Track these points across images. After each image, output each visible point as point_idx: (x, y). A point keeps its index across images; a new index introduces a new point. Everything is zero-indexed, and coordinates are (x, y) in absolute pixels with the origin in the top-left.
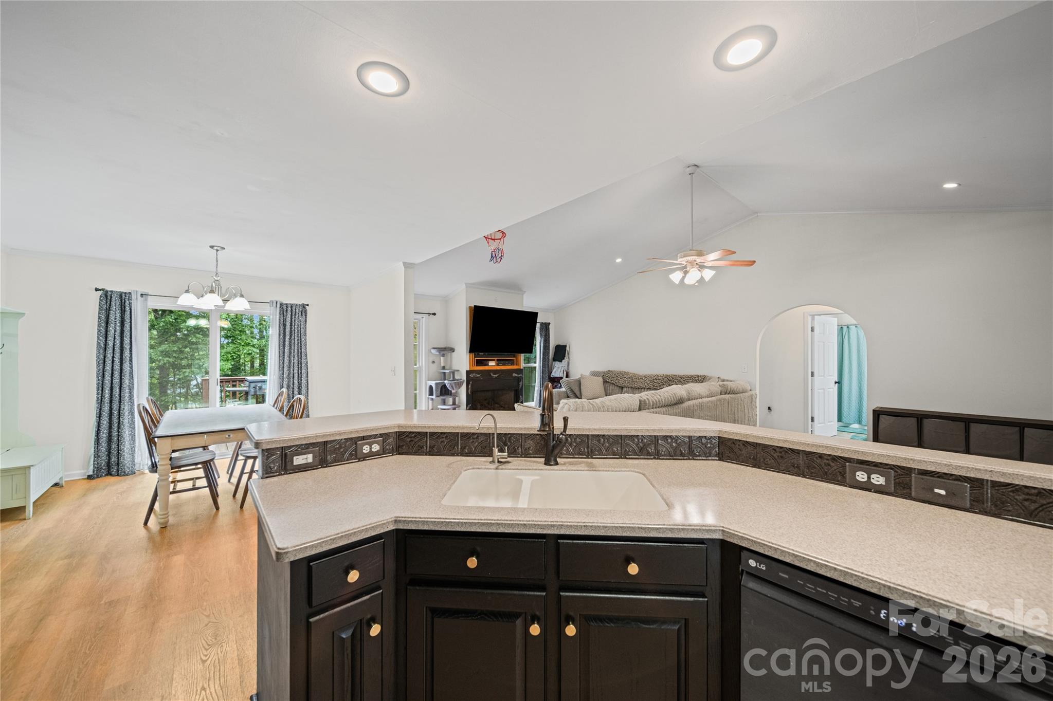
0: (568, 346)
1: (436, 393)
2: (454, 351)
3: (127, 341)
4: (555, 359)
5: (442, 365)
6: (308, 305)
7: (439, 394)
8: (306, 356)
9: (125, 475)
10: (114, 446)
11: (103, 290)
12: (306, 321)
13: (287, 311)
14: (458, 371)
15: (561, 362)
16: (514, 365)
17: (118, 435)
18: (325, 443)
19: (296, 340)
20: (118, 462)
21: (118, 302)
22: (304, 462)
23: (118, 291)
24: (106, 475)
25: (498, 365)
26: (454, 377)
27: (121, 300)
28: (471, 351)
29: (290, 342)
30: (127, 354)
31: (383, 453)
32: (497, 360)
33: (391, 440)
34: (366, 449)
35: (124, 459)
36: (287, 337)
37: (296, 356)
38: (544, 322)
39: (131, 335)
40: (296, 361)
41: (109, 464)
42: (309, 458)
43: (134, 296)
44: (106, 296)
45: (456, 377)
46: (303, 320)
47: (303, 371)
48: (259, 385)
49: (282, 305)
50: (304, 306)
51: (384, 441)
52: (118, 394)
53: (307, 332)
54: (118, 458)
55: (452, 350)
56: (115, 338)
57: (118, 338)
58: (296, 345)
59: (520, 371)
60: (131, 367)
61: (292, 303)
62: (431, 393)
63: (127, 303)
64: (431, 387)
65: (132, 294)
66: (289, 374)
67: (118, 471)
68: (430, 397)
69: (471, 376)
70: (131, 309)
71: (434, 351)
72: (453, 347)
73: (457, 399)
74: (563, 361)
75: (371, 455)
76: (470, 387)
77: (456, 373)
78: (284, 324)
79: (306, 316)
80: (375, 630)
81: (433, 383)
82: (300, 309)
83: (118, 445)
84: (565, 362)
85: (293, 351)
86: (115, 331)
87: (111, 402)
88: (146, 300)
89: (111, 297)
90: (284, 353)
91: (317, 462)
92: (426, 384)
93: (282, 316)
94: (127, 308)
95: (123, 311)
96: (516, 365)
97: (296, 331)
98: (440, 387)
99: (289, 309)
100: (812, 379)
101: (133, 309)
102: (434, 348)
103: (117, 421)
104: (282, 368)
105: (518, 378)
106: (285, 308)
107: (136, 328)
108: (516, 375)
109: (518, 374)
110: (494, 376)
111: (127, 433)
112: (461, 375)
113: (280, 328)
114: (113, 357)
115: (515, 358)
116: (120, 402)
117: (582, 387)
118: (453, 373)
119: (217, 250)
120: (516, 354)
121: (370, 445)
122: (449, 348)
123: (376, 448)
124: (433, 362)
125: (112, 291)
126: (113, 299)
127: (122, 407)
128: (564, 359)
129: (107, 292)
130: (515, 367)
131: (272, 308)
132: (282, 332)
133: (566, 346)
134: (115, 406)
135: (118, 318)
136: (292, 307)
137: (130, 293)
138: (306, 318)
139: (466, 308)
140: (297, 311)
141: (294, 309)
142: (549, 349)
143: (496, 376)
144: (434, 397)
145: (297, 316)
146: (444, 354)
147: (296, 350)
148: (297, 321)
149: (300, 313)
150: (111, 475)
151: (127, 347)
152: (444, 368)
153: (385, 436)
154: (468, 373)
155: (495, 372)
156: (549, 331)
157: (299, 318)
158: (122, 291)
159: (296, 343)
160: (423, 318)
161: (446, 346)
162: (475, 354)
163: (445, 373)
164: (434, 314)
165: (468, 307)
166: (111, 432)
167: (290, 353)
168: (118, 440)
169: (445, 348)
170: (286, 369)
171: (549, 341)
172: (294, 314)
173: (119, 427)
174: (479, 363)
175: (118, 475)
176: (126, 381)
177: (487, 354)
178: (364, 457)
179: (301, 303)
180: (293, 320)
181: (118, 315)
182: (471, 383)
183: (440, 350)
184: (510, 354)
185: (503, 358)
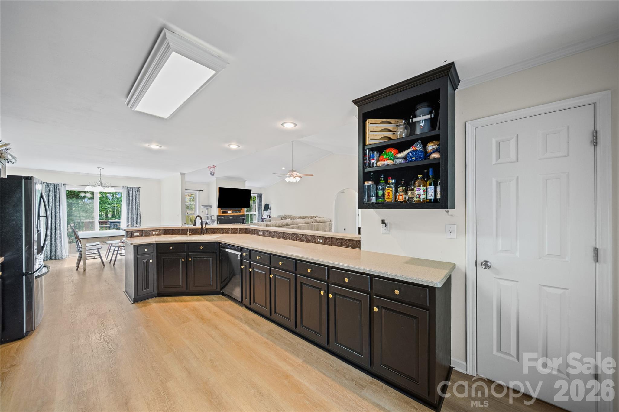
2: (212, 207)
3: (57, 204)
4: (264, 211)
5: (207, 213)
6: (140, 188)
8: (140, 210)
9: (59, 259)
10: (53, 248)
11: (46, 183)
12: (139, 195)
13: (130, 190)
14: (213, 216)
17: (55, 243)
18: (142, 231)
19: (135, 203)
20: (55, 254)
21: (53, 188)
22: (137, 235)
23: (53, 183)
24: (50, 260)
25: (232, 213)
26: (211, 218)
27: (55, 187)
28: (218, 207)
29: (132, 204)
30: (58, 209)
31: (159, 234)
32: (232, 211)
33: (161, 231)
34: (154, 233)
35: (58, 253)
36: (131, 202)
37: (135, 210)
38: (259, 193)
39: (59, 201)
40: (135, 212)
41: (51, 255)
42: (138, 234)
43: (60, 185)
44: (48, 186)
45: (212, 218)
46: (138, 194)
47: (138, 216)
48: (116, 224)
49: (128, 188)
50: (138, 188)
51: (159, 231)
52: (54, 226)
53: (140, 199)
54: (55, 252)
55: (211, 207)
56: (52, 203)
57: (54, 203)
58: (135, 205)
59: (244, 216)
60: (60, 215)
61: (133, 187)
63: (57, 188)
65: (60, 184)
66: (132, 217)
67: (55, 258)
69: (219, 218)
70: (59, 191)
72: (211, 205)
74: (268, 211)
75: (155, 235)
77: (212, 216)
78: (129, 196)
79: (139, 192)
80: (151, 261)
82: (137, 190)
83: (55, 247)
84: (269, 211)
85: (133, 208)
86: (52, 200)
87: (51, 229)
88: (65, 187)
89: (50, 186)
90: (129, 208)
91: (140, 236)
93: (128, 192)
94: (58, 190)
95: (55, 192)
97: (135, 199)
98: (205, 223)
99: (131, 189)
100: (358, 217)
101: (60, 190)
102: (203, 206)
103: (54, 237)
104: (128, 214)
105: (243, 218)
106: (129, 189)
107: (61, 198)
108: (242, 217)
109: (243, 217)
111: (59, 242)
113: (127, 198)
114: (52, 211)
115: (241, 210)
116: (55, 229)
118: (211, 217)
119: (100, 169)
120: (242, 208)
121: (155, 232)
123: (157, 233)
124: (202, 212)
125: (50, 184)
126: (51, 187)
127: (56, 231)
129: (48, 184)
130: (241, 214)
131: (123, 189)
132: (128, 199)
133: (269, 204)
134: (53, 231)
135: (54, 195)
136: (132, 189)
137: (59, 184)
138: (139, 193)
140: (135, 190)
141: (133, 190)
142: (262, 205)
143: (232, 218)
145: (135, 193)
146: (207, 208)
147: (135, 207)
148: (135, 195)
149: (136, 191)
150: (52, 259)
151: (58, 206)
152: (207, 214)
153: (159, 230)
154: (218, 216)
155: (231, 216)
156: (262, 197)
157: (136, 194)
158: (54, 183)
159: (135, 204)
160: (197, 192)
162: (221, 208)
163: (208, 217)
164: (203, 191)
165: (217, 188)
166: (52, 242)
167: (132, 208)
168: (55, 245)
169: (208, 206)
170: (130, 216)
171: (262, 202)
172: (133, 192)
173: (55, 240)
174: (223, 212)
175: (55, 259)
176: (58, 221)
177: (227, 208)
178: (154, 235)
179: (137, 187)
180: (133, 194)
181: (54, 193)
182: (219, 221)
183: (205, 206)
184: (239, 208)
185: (235, 210)
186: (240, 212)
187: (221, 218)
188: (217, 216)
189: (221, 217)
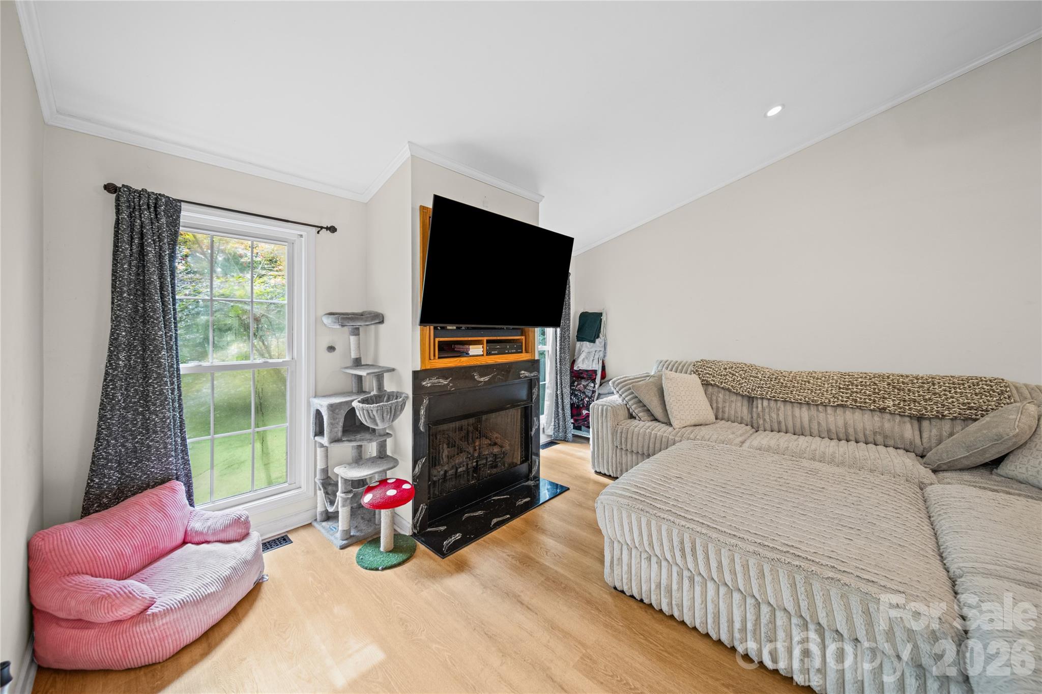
0: (604, 315)
1: (331, 432)
2: (382, 322)
4: (581, 337)
5: (354, 355)
7: (340, 434)
14: (393, 372)
15: (594, 342)
16: (521, 352)
25: (489, 353)
26: (380, 387)
28: (426, 318)
32: (488, 342)
45: (388, 389)
55: (379, 319)
59: (533, 365)
62: (320, 432)
64: (318, 414)
68: (317, 438)
69: (427, 383)
71: (327, 321)
72: (380, 311)
73: (389, 441)
74: (597, 341)
76: (422, 412)
77: (387, 377)
81: (323, 404)
84: (600, 342)
92: (309, 404)
96: (527, 352)
98: (343, 413)
102: (331, 315)
105: (531, 380)
108: (527, 374)
109: (531, 372)
110: (482, 379)
112: (399, 381)
115: (523, 337)
117: (667, 398)
118: (379, 378)
120: (526, 328)
122: (370, 313)
124: (331, 349)
128: (598, 337)
130: (524, 357)
133: (601, 314)
139: (413, 209)
143: (486, 379)
144: (325, 440)
146: (358, 329)
152: (357, 363)
154: (418, 375)
155: (484, 369)
160: (301, 236)
161: (365, 310)
162: (435, 328)
163: (360, 378)
164: (332, 229)
169: (362, 314)
171: (570, 304)
174: (446, 349)
177: (464, 327)
182: (426, 401)
183: (344, 318)
184: (513, 329)
185: (498, 338)
186: (518, 347)
187: (433, 387)
188: (416, 374)
189: (434, 380)
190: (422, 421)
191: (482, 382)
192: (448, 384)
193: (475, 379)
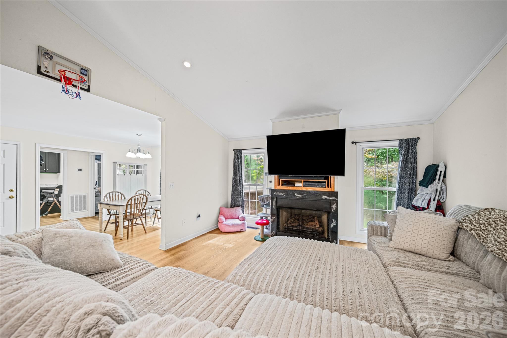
0: (441, 167)
15: (427, 187)
16: (324, 187)
25: (304, 186)
32: (304, 181)
69: (276, 194)
74: (430, 186)
96: (329, 187)
105: (330, 200)
108: (327, 198)
109: (330, 197)
119: (139, 135)
128: (432, 183)
130: (326, 189)
133: (438, 167)
143: (301, 196)
155: (300, 192)
174: (285, 183)
182: (275, 200)
184: (320, 176)
185: (309, 180)
186: (323, 185)
187: (278, 195)
188: (272, 190)
189: (278, 193)
190: (274, 205)
191: (298, 197)
192: (283, 195)
193: (295, 195)
